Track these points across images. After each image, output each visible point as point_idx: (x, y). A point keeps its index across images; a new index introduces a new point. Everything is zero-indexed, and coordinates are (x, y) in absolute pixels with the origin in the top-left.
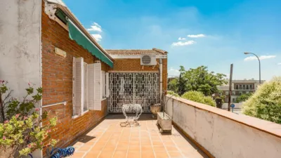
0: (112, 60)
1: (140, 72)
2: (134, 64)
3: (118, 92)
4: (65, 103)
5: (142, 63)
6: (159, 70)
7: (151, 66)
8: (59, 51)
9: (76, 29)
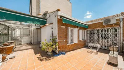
0: (88, 25)
1: (103, 28)
2: (99, 25)
3: (94, 38)
4: (65, 40)
5: (103, 24)
6: (120, 25)
7: (112, 24)
8: (62, 27)
9: (66, 20)
